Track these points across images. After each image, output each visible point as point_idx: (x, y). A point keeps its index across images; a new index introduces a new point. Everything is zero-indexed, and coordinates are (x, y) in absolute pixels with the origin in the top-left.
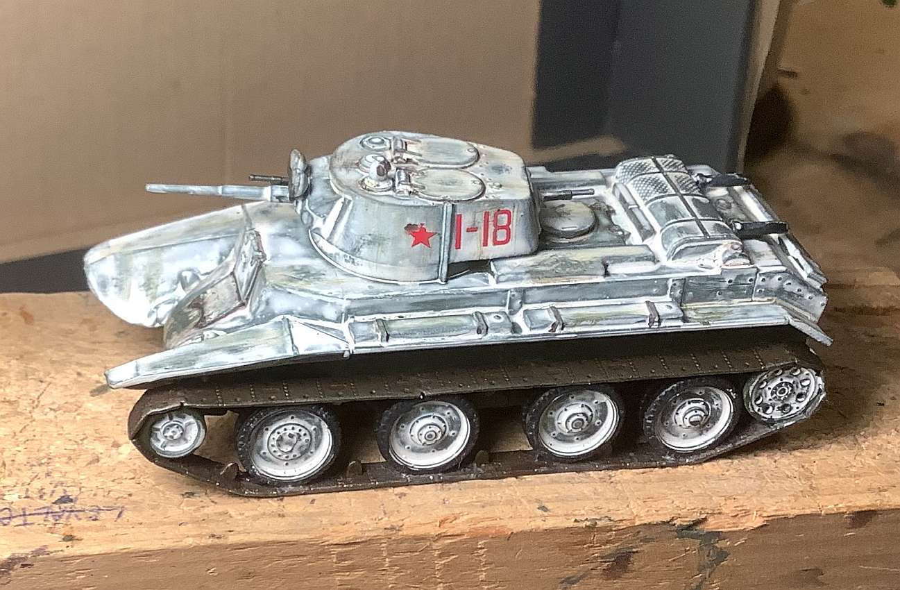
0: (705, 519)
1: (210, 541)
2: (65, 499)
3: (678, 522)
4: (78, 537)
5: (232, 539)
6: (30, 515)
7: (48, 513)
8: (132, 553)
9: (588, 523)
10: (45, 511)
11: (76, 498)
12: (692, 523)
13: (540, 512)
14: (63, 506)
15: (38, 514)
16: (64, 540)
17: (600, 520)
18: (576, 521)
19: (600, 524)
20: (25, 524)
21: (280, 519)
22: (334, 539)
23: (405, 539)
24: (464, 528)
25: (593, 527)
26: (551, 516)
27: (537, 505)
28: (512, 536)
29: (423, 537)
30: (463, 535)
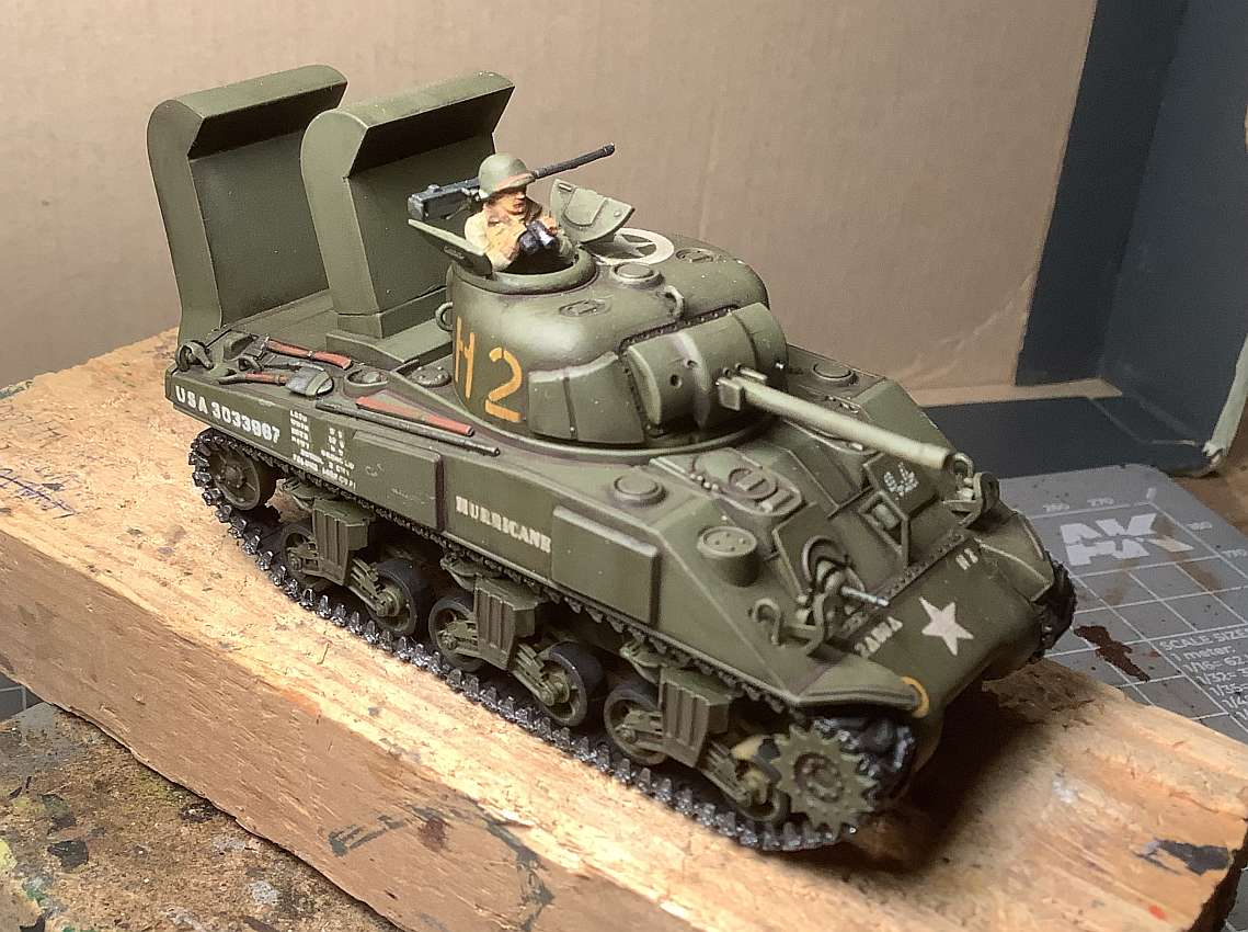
0: (528, 827)
1: (85, 570)
2: (56, 487)
3: (489, 810)
4: (14, 513)
5: (102, 579)
6: (16, 482)
7: (26, 487)
8: (29, 547)
9: (393, 750)
10: (28, 484)
11: (64, 490)
12: (503, 820)
13: (367, 713)
14: (45, 488)
17: (407, 754)
18: (384, 740)
19: (404, 758)
20: (2, 486)
21: (157, 585)
22: (177, 627)
23: (231, 665)
24: (282, 683)
25: (396, 757)
26: (371, 721)
27: (374, 705)
28: (320, 720)
29: (246, 673)
30: (278, 690)
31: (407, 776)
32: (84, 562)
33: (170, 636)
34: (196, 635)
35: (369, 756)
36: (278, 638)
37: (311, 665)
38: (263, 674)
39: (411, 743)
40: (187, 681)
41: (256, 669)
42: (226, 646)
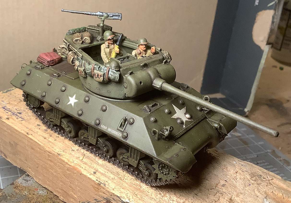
2: (20, 113)
3: (122, 199)
4: (10, 119)
5: (30, 136)
6: (11, 112)
7: (13, 113)
8: (13, 127)
9: (99, 183)
10: (13, 112)
11: (22, 114)
13: (93, 173)
14: (18, 114)
15: (12, 112)
16: (7, 118)
17: (102, 184)
18: (97, 180)
20: (7, 112)
21: (43, 138)
22: (47, 149)
23: (60, 159)
24: (72, 164)
25: (100, 185)
26: (94, 175)
27: (95, 171)
28: (81, 174)
29: (64, 161)
30: (71, 166)
31: (102, 189)
32: (26, 132)
33: (45, 151)
34: (52, 151)
35: (93, 184)
36: (72, 153)
37: (80, 160)
38: (68, 162)
39: (104, 181)
40: (49, 162)
41: (66, 161)
42: (59, 154)
